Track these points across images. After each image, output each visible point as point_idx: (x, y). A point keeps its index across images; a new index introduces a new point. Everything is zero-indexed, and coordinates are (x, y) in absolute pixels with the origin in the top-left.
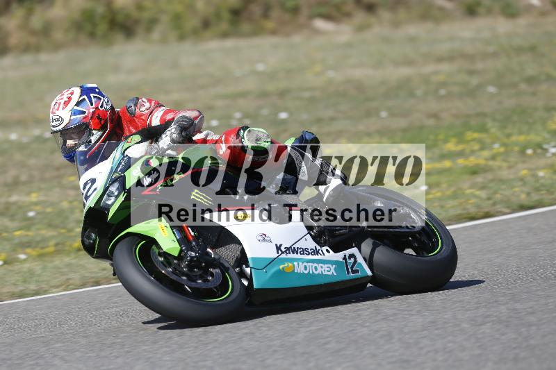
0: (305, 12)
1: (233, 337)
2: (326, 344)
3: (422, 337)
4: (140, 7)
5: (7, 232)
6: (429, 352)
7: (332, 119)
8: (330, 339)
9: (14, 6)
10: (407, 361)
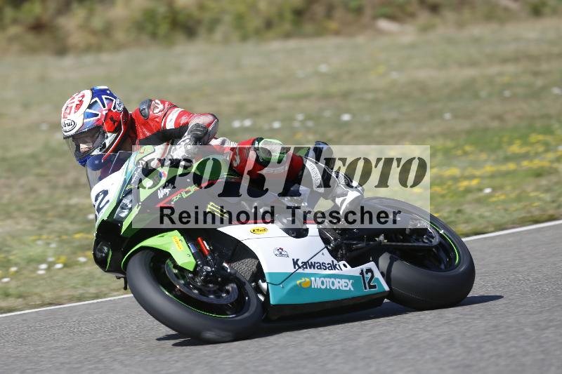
0: (368, 12)
1: (293, 342)
2: (387, 348)
3: (484, 342)
4: (202, 7)
5: (67, 234)
6: (492, 356)
7: (395, 121)
8: (391, 344)
9: (75, 5)
10: (469, 366)
